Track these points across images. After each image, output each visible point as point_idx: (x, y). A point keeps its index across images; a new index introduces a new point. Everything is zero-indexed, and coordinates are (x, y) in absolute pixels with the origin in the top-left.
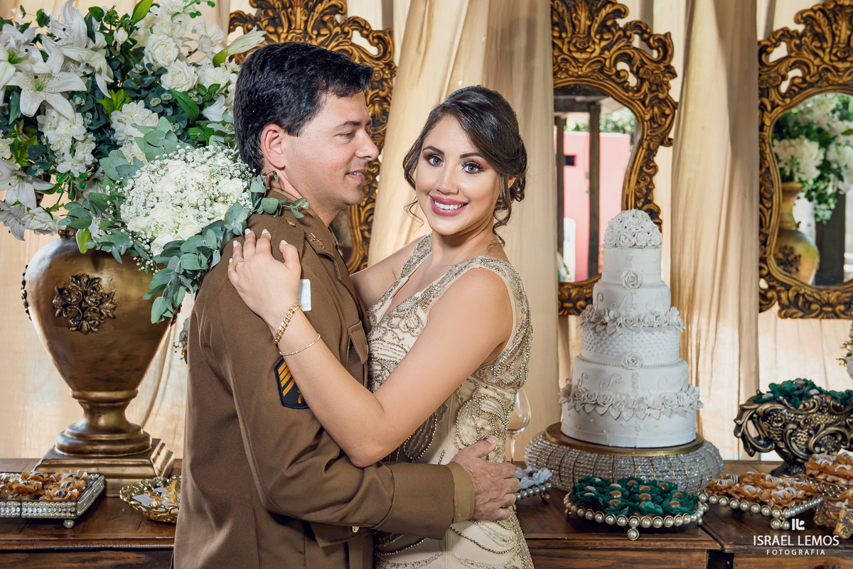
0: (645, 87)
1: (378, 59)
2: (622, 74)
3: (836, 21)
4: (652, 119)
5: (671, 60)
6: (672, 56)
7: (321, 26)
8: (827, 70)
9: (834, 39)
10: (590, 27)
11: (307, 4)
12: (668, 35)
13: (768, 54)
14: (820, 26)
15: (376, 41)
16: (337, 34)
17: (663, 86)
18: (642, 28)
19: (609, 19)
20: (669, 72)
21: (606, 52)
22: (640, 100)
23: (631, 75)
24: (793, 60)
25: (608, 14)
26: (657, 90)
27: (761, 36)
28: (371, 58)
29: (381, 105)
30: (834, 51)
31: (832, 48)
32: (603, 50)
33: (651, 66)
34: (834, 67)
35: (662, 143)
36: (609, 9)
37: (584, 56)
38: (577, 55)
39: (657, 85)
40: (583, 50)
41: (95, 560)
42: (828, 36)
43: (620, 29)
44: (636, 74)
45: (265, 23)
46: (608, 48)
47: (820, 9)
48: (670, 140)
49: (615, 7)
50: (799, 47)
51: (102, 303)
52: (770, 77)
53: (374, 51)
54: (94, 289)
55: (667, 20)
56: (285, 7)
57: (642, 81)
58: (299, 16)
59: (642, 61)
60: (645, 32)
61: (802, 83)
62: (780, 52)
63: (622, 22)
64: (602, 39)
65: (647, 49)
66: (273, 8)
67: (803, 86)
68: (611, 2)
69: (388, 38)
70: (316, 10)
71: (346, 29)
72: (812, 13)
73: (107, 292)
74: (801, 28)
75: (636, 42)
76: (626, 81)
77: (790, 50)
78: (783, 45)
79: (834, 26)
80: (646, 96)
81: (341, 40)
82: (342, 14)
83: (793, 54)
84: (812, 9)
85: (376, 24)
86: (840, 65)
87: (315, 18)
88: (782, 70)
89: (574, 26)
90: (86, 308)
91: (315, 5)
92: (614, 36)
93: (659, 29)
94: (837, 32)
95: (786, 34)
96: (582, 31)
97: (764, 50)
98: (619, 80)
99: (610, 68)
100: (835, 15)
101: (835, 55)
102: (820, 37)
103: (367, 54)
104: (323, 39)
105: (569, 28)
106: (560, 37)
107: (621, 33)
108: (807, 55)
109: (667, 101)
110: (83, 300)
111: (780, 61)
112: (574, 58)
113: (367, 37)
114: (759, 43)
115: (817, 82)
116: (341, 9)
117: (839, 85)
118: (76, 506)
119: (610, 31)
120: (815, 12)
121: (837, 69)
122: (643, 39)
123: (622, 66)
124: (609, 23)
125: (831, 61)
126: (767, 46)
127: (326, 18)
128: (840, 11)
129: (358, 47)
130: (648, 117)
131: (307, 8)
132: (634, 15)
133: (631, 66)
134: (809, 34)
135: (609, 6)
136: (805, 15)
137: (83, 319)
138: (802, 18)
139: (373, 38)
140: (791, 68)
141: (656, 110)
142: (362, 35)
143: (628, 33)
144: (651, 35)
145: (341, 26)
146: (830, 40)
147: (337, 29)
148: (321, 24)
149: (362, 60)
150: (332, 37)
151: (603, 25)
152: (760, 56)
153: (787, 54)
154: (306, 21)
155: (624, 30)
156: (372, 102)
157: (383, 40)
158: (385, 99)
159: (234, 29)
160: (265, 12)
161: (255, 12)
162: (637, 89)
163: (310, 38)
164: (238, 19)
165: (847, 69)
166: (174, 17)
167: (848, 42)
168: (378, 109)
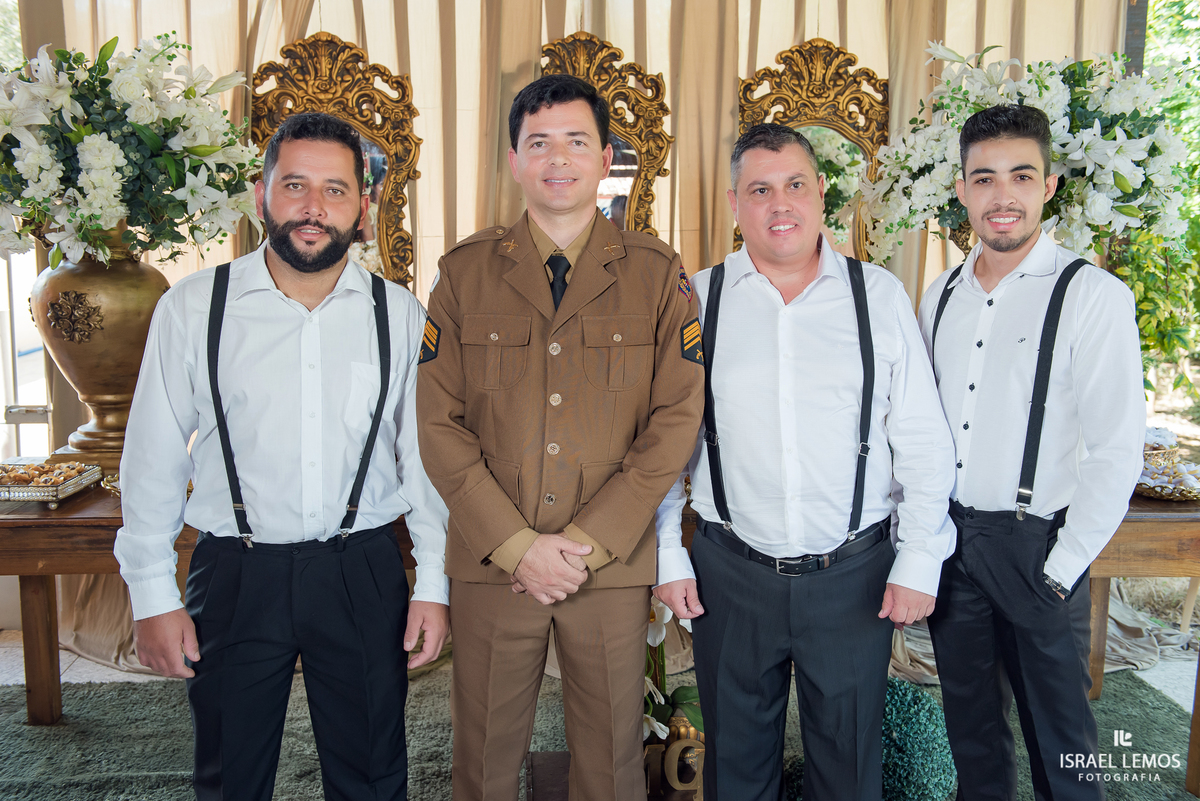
0: (641, 124)
1: (397, 102)
2: (619, 111)
3: (812, 61)
4: (648, 151)
5: (663, 98)
6: (663, 95)
7: (345, 72)
8: (806, 105)
9: (810, 77)
10: (588, 69)
11: (331, 53)
12: (660, 76)
13: (752, 91)
14: (797, 66)
15: (395, 85)
16: (359, 80)
17: (657, 121)
18: (635, 69)
19: (606, 62)
20: (661, 109)
21: (605, 92)
22: (636, 134)
23: (627, 111)
24: (774, 97)
25: (605, 57)
26: (651, 126)
27: (743, 74)
28: (392, 101)
29: (402, 143)
30: (811, 88)
31: (809, 85)
33: (645, 104)
34: (810, 102)
35: (658, 174)
36: (605, 53)
39: (652, 121)
41: (71, 536)
42: (806, 74)
43: (616, 70)
44: (632, 110)
45: (295, 71)
47: (797, 50)
48: (665, 170)
49: (611, 51)
50: (779, 85)
51: (89, 316)
52: (754, 112)
53: (394, 95)
54: (82, 304)
56: (310, 57)
57: (638, 117)
58: (325, 65)
59: (636, 99)
60: (639, 73)
61: (783, 118)
62: (764, 89)
63: (617, 65)
64: (599, 80)
65: (643, 89)
66: (301, 58)
67: (784, 120)
68: (606, 46)
69: (405, 82)
70: (339, 58)
71: (367, 76)
72: (790, 54)
73: (94, 306)
74: (781, 68)
75: (632, 81)
76: (624, 118)
77: (772, 88)
78: (766, 83)
79: (810, 65)
80: (642, 131)
81: (363, 85)
82: (364, 62)
83: (774, 92)
84: (790, 50)
85: (395, 72)
86: (816, 101)
87: (338, 66)
88: (766, 108)
89: (574, 69)
90: (75, 321)
91: (338, 55)
92: (610, 77)
93: (652, 70)
94: (813, 71)
95: (768, 74)
96: (581, 73)
97: (748, 88)
98: (617, 117)
100: (811, 55)
101: (812, 92)
102: (799, 76)
103: (387, 97)
104: (347, 84)
107: (617, 74)
108: (786, 93)
109: (660, 136)
110: (73, 313)
111: (763, 98)
113: (387, 82)
114: (743, 81)
115: (797, 116)
116: (362, 57)
117: (816, 118)
118: (57, 490)
119: (607, 73)
120: (793, 53)
121: (813, 104)
122: (640, 81)
123: (619, 104)
124: (606, 65)
125: (808, 97)
126: (750, 84)
127: (349, 66)
128: (816, 52)
129: (379, 91)
130: (644, 150)
131: (331, 57)
132: (628, 58)
133: (628, 104)
134: (788, 73)
135: (605, 50)
136: (783, 56)
137: (74, 330)
138: (781, 58)
139: (393, 83)
140: (773, 104)
141: (651, 144)
142: (383, 80)
143: (623, 74)
144: (645, 76)
145: (363, 73)
146: (807, 78)
147: (360, 76)
148: (345, 71)
149: (383, 103)
150: (355, 83)
151: (601, 67)
152: (745, 93)
153: (769, 91)
154: (331, 69)
155: (620, 72)
156: (394, 141)
157: (401, 84)
158: (406, 138)
159: (267, 78)
160: (294, 62)
161: (286, 63)
162: (634, 125)
163: (335, 84)
164: (270, 69)
165: (823, 104)
166: (152, 60)
167: (824, 79)
168: (400, 147)
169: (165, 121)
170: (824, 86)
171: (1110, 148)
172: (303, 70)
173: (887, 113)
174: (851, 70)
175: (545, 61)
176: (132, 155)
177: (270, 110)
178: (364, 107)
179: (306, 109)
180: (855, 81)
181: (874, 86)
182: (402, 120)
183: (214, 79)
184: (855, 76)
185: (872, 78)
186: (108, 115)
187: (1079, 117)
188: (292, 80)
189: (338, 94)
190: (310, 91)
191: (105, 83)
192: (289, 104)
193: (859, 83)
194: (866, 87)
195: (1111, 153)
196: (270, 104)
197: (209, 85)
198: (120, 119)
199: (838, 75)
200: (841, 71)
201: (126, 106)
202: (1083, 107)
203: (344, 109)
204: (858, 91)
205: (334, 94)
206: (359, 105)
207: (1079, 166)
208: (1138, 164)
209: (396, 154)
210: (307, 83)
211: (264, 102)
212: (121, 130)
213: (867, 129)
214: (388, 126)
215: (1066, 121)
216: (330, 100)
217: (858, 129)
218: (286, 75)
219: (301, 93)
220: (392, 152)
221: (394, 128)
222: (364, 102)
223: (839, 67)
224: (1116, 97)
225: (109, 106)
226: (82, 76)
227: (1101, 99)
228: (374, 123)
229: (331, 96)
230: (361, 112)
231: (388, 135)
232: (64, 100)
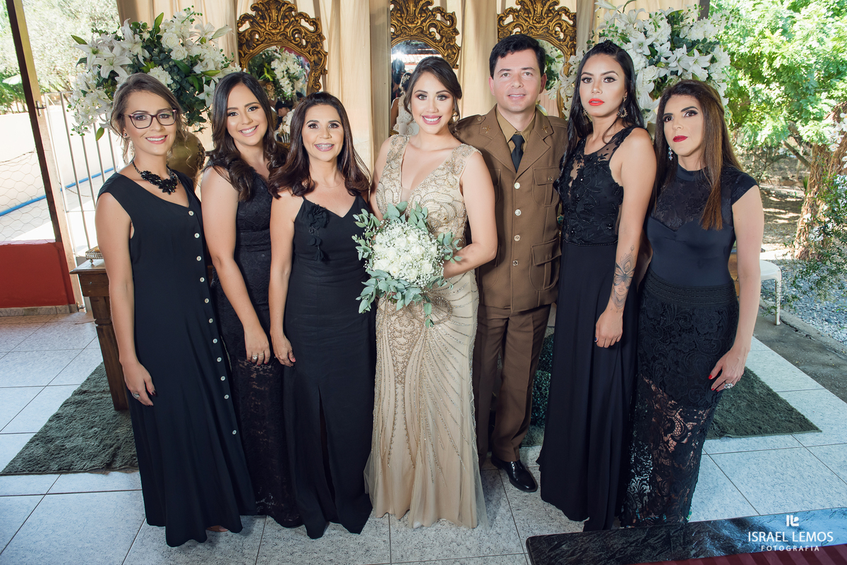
0: (444, 40)
1: (313, 32)
2: (432, 34)
4: (448, 55)
5: (456, 26)
6: (456, 24)
8: (532, 28)
10: (415, 11)
11: (277, 7)
12: (454, 13)
13: (504, 21)
14: (527, 6)
16: (293, 21)
17: (452, 39)
18: (441, 10)
19: (424, 6)
20: (455, 32)
21: (424, 23)
22: (441, 46)
23: (437, 33)
24: (515, 24)
25: (423, 4)
26: (450, 41)
27: (499, 12)
28: (310, 32)
29: (317, 55)
30: (535, 18)
32: (422, 22)
33: (445, 29)
34: (534, 26)
36: (424, 1)
37: (413, 25)
38: (410, 25)
39: (450, 38)
40: (412, 23)
42: (532, 11)
43: (430, 11)
44: (439, 33)
45: (259, 18)
46: (424, 21)
48: (457, 65)
50: (517, 17)
52: (505, 32)
53: (312, 28)
55: (453, 6)
56: (266, 10)
57: (442, 37)
58: (274, 14)
59: (441, 26)
60: (442, 12)
62: (509, 19)
63: (431, 8)
64: (421, 17)
65: (444, 21)
66: (261, 11)
69: (317, 22)
70: (281, 10)
71: (297, 19)
74: (519, 7)
75: (439, 17)
76: (435, 37)
77: (514, 19)
78: (511, 16)
79: (534, 6)
80: (444, 44)
81: (295, 24)
82: (295, 11)
83: (515, 21)
85: (312, 16)
86: (538, 25)
87: (281, 14)
88: (511, 29)
89: (407, 11)
92: (427, 14)
93: (449, 11)
94: (536, 9)
95: (512, 11)
96: (411, 13)
97: (501, 19)
98: (431, 37)
99: (426, 32)
101: (535, 20)
102: (528, 12)
103: (308, 30)
104: (286, 24)
105: (405, 12)
106: (401, 17)
107: (430, 13)
108: (522, 21)
109: (454, 46)
111: (509, 24)
112: (408, 27)
113: (307, 22)
114: (498, 15)
116: (294, 9)
117: (538, 35)
119: (425, 13)
121: (536, 27)
122: (443, 16)
123: (432, 29)
124: (424, 8)
125: (533, 23)
126: (502, 17)
127: (287, 14)
129: (303, 27)
130: (446, 55)
131: (277, 10)
132: (437, 4)
133: (437, 29)
134: (522, 10)
138: (519, 2)
139: (311, 22)
140: (514, 27)
141: (450, 51)
142: (305, 21)
143: (434, 13)
144: (446, 13)
145: (294, 17)
146: (533, 13)
147: (293, 19)
148: (285, 17)
149: (306, 34)
150: (291, 23)
151: (421, 9)
152: (499, 22)
153: (512, 20)
154: (277, 16)
155: (432, 11)
156: (313, 54)
157: (315, 22)
158: (319, 52)
159: (245, 23)
160: (258, 13)
161: (253, 13)
162: (441, 41)
163: (280, 24)
164: (246, 17)
165: (541, 27)
166: (183, 22)
167: (542, 13)
168: (316, 57)
169: (191, 57)
170: (541, 17)
171: (690, 61)
172: (263, 17)
173: (576, 31)
174: (557, 8)
175: (392, 7)
176: (175, 77)
177: (247, 40)
178: (296, 36)
179: (266, 39)
180: (558, 14)
181: (568, 16)
182: (317, 42)
183: (216, 30)
184: (558, 11)
185: (568, 12)
186: (162, 56)
187: (675, 41)
188: (257, 23)
189: (282, 30)
190: (267, 29)
191: (159, 38)
192: (257, 36)
193: (561, 15)
194: (564, 17)
195: (691, 63)
196: (247, 37)
197: (213, 33)
198: (168, 58)
199: (549, 11)
200: (551, 8)
201: (170, 50)
202: (678, 36)
203: (286, 38)
204: (560, 19)
205: (280, 29)
206: (293, 35)
207: (675, 70)
208: (705, 68)
209: (314, 61)
210: (265, 24)
211: (244, 36)
212: (168, 64)
213: (565, 41)
214: (309, 46)
215: (668, 45)
216: (278, 33)
217: (560, 40)
218: (254, 21)
219: (262, 30)
220: (312, 60)
221: (312, 47)
222: (296, 33)
223: (550, 6)
224: (695, 31)
225: (162, 51)
226: (146, 36)
227: (687, 32)
228: (302, 44)
229: (278, 31)
230: (294, 39)
231: (309, 51)
232: (138, 50)
